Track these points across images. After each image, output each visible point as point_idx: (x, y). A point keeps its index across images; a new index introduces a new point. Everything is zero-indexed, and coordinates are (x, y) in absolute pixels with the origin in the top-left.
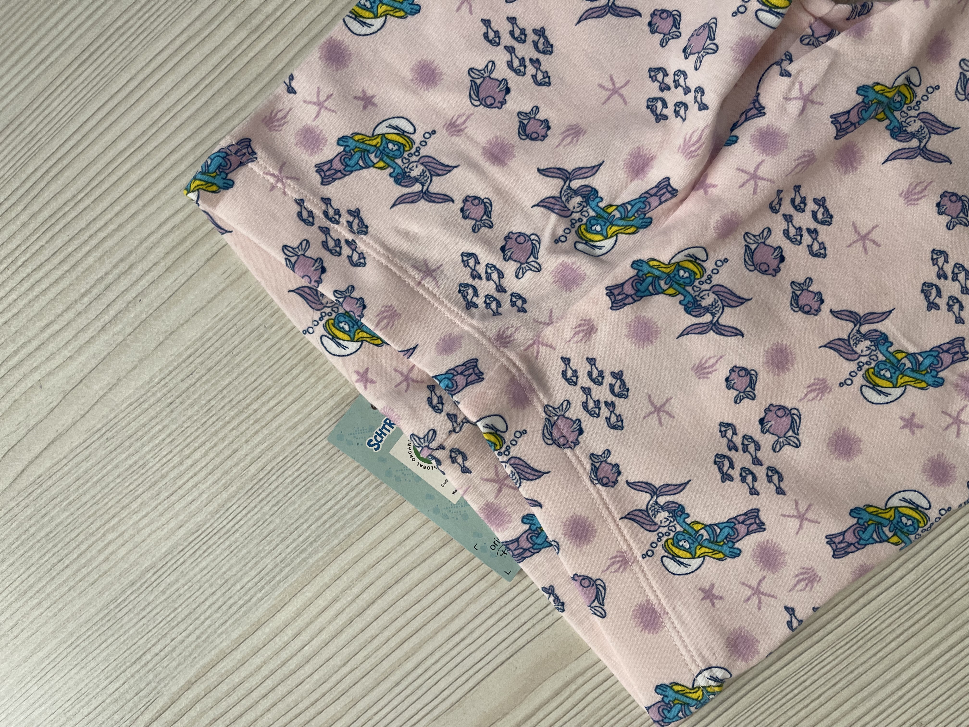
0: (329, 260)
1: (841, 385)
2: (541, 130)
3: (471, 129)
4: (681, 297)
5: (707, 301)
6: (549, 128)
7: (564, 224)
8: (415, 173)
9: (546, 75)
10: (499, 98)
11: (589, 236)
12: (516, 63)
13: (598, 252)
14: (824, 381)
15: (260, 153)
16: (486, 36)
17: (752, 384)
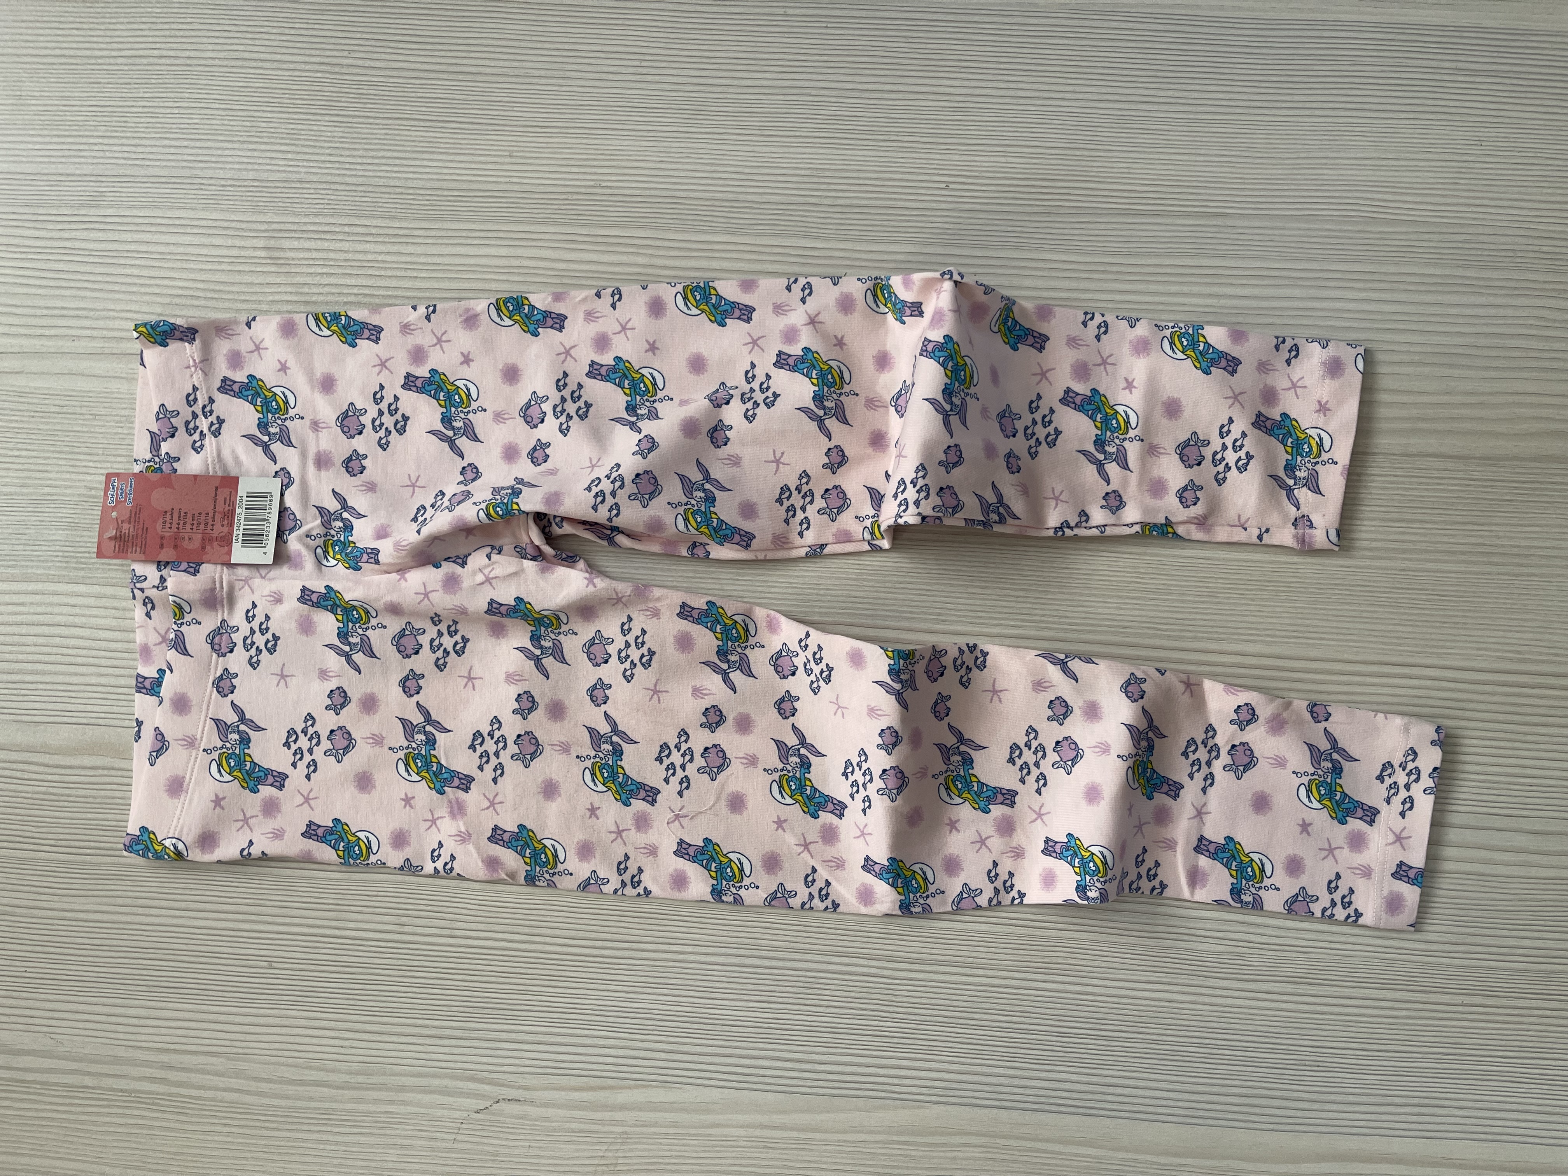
0: (181, 432)
1: (390, 748)
2: (357, 470)
3: (324, 435)
4: (341, 625)
5: (354, 640)
6: (361, 473)
7: (322, 530)
8: (272, 430)
9: (388, 443)
10: (352, 432)
11: (330, 549)
12: (377, 423)
13: (325, 562)
14: (383, 738)
15: (198, 341)
16: (375, 394)
17: (343, 706)
